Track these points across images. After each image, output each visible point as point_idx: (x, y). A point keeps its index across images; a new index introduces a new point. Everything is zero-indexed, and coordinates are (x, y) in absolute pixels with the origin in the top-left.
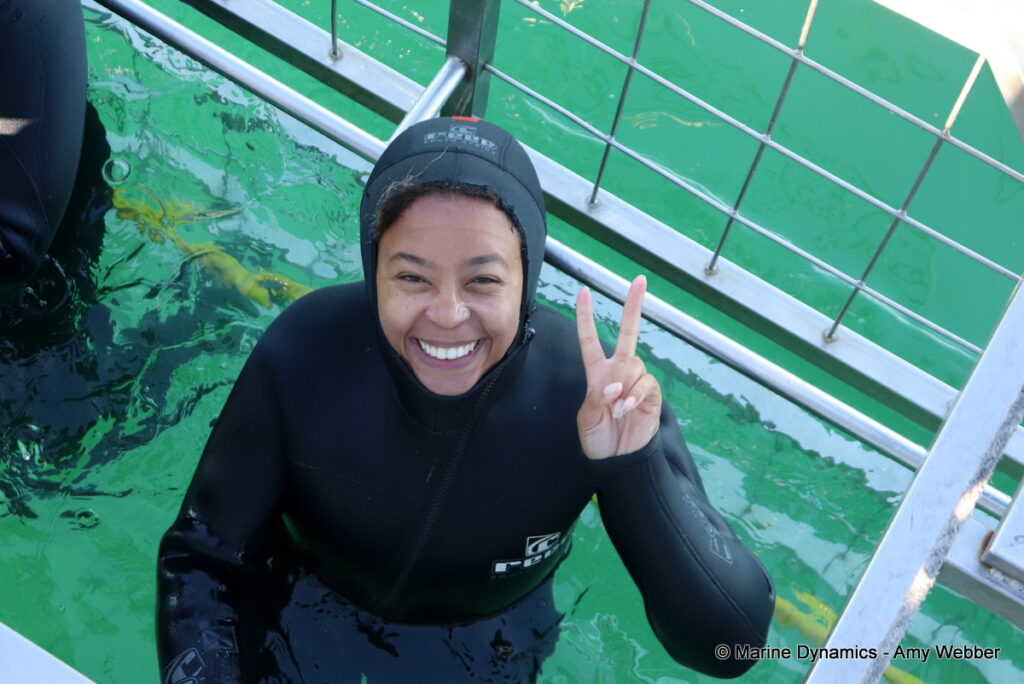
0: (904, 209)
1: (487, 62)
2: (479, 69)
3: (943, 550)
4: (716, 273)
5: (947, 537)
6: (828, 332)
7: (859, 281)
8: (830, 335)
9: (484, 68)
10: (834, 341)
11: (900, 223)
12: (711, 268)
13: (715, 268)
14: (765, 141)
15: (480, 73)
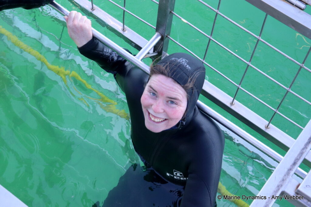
0: (290, 88)
1: (168, 35)
2: (165, 37)
3: (280, 185)
4: (234, 104)
5: (282, 182)
6: (267, 126)
7: (276, 110)
8: (267, 127)
9: (167, 37)
10: (268, 128)
11: (289, 92)
12: (232, 103)
13: (233, 103)
14: (249, 64)
15: (166, 38)
